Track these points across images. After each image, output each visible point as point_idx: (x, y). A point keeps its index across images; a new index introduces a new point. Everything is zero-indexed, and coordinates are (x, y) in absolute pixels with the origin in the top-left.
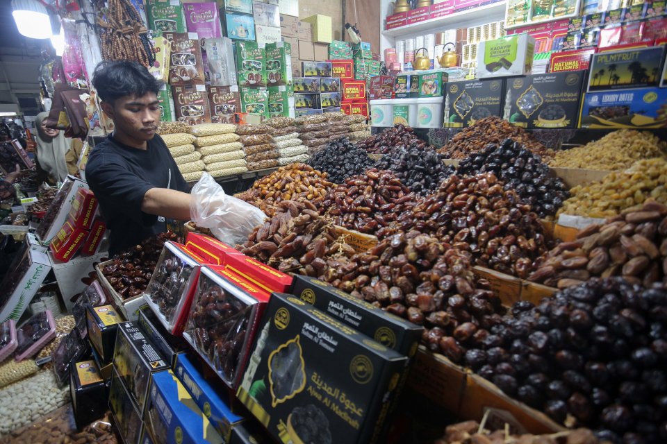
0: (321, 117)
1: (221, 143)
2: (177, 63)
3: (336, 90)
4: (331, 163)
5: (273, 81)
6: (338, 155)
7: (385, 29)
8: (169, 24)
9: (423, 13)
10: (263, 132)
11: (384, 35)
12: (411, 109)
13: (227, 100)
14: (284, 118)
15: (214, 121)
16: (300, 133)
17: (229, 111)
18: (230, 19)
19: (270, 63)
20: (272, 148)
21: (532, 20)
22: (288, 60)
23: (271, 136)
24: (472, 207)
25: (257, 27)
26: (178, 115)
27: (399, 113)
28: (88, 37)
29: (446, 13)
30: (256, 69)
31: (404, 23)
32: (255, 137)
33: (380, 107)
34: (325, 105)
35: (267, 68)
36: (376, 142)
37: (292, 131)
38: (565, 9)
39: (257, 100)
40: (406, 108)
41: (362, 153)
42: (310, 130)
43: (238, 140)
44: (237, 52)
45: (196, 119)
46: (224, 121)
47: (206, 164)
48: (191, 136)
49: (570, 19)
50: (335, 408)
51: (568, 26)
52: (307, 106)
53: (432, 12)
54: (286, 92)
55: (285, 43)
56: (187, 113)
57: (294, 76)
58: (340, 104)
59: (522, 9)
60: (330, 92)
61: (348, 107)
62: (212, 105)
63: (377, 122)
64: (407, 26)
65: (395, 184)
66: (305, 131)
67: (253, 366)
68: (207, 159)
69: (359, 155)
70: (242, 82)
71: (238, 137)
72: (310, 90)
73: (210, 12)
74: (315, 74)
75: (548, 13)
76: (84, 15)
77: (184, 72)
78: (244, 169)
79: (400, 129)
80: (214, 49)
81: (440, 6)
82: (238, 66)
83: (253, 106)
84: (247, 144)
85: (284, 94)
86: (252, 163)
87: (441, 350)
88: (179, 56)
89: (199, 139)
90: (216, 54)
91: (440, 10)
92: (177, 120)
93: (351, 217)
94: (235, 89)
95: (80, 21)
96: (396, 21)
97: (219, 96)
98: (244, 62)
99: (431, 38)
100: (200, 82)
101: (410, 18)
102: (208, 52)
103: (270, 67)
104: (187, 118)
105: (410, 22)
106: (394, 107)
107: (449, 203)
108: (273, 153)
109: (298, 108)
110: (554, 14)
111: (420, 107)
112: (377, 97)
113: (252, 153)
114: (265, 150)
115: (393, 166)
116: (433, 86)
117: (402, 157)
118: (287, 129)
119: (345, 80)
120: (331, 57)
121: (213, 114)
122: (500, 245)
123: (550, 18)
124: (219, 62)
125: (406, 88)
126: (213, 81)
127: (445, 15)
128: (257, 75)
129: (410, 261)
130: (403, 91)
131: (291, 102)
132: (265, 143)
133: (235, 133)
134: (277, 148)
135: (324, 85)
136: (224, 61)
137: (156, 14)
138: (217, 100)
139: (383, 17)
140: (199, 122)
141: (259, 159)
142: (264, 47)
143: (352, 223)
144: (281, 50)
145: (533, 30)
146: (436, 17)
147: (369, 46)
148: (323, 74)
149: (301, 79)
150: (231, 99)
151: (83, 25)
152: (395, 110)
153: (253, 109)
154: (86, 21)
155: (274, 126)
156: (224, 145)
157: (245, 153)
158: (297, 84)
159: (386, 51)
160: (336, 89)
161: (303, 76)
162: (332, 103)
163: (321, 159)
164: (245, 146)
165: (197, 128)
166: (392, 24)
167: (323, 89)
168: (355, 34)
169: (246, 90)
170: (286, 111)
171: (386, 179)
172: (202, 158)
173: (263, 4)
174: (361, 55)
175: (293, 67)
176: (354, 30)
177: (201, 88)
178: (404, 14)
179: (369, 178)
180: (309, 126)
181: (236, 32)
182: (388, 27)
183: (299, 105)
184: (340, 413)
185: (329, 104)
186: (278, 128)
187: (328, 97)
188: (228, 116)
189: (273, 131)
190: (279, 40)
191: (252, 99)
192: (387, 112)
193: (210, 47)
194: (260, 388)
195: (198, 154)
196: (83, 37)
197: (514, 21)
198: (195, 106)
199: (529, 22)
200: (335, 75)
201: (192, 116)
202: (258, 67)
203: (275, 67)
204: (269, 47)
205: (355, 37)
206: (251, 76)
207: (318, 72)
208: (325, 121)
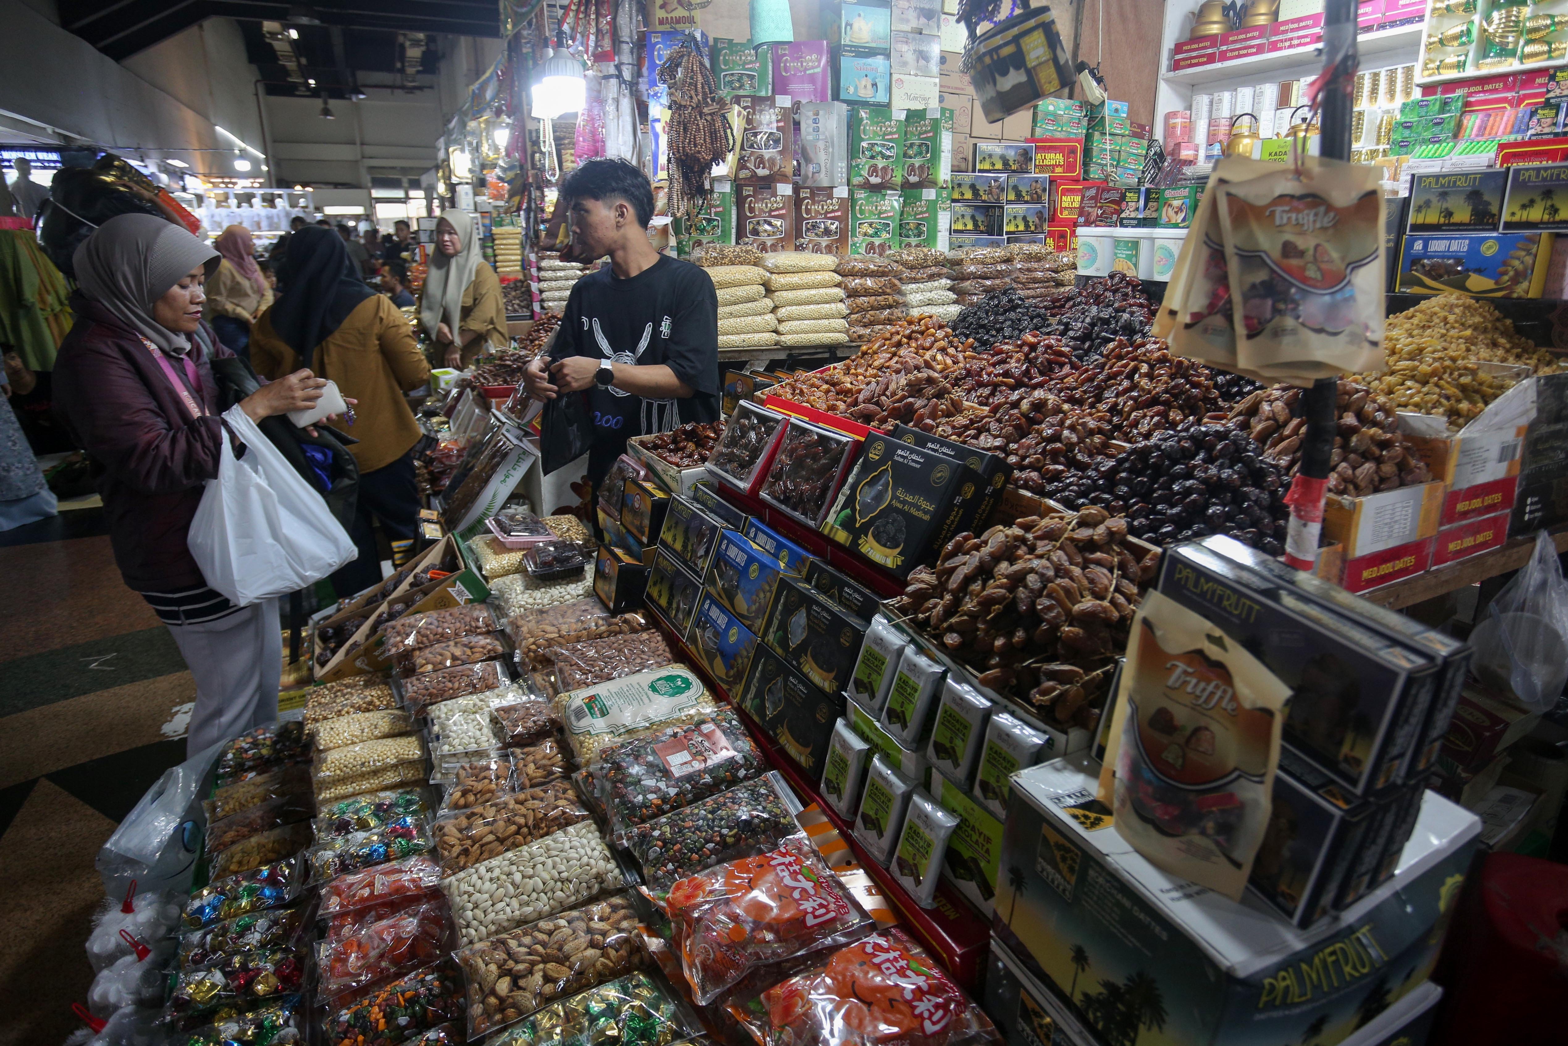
0: (999, 253)
1: (810, 287)
2: (752, 146)
3: (1039, 200)
4: (983, 326)
5: (913, 179)
6: (996, 314)
7: (1169, 70)
8: (745, 78)
9: (1253, 38)
10: (883, 274)
11: (1167, 81)
12: (1144, 246)
13: (827, 212)
14: (925, 250)
15: (799, 248)
16: (953, 280)
17: (827, 232)
18: (847, 63)
19: (912, 145)
20: (897, 305)
21: (1477, 66)
22: (946, 141)
23: (897, 282)
24: (1130, 376)
25: (895, 77)
26: (740, 234)
27: (1123, 253)
28: (617, 101)
29: (1303, 41)
30: (884, 157)
31: (1211, 59)
32: (869, 282)
33: (1092, 241)
34: (1012, 228)
35: (905, 155)
36: (1069, 299)
37: (940, 276)
38: (1546, 48)
39: (880, 213)
40: (1135, 244)
41: (1039, 315)
42: (974, 276)
43: (838, 285)
44: (853, 125)
45: (769, 244)
46: (817, 249)
47: (780, 321)
48: (761, 271)
49: (1552, 72)
50: (913, 511)
51: (1546, 85)
52: (976, 229)
53: (1274, 39)
54: (935, 202)
55: (943, 110)
56: (755, 232)
57: (955, 170)
58: (1046, 227)
59: (1456, 43)
60: (1026, 202)
61: (1063, 235)
62: (799, 219)
63: (1086, 267)
64: (1218, 65)
65: (1061, 354)
66: (964, 278)
67: (841, 499)
68: (782, 312)
69: (1032, 319)
70: (856, 180)
71: (838, 278)
72: (984, 197)
73: (814, 56)
74: (999, 166)
75: (1513, 54)
76: (618, 67)
77: (760, 161)
78: (843, 338)
79: (1116, 280)
80: (815, 121)
81: (1292, 26)
82: (853, 151)
83: (871, 225)
84: (853, 294)
85: (932, 207)
86: (857, 329)
87: (1026, 487)
88: (755, 135)
89: (774, 277)
90: (816, 130)
91: (1290, 35)
92: (737, 243)
93: (987, 391)
94: (842, 192)
95: (611, 76)
96: (1194, 54)
97: (813, 204)
98: (864, 144)
99: (1270, 91)
100: (784, 178)
101: (1224, 48)
102: (803, 126)
103: (911, 152)
104: (754, 241)
105: (1223, 57)
106: (1117, 242)
107: (1106, 372)
108: (897, 312)
109: (956, 231)
110: (1524, 57)
111: (1158, 243)
112: (1088, 224)
113: (861, 309)
114: (883, 308)
115: (1071, 333)
116: (1180, 209)
117: (1088, 320)
118: (929, 271)
119: (1061, 178)
120: (1038, 133)
121: (799, 235)
122: (1145, 416)
123: (1513, 65)
124: (821, 144)
125: (1137, 209)
126: (807, 177)
127: (1299, 45)
128: (885, 169)
129: (1022, 414)
130: (1133, 215)
131: (944, 220)
132: (884, 293)
133: (835, 271)
134: (905, 305)
135: (1015, 188)
136: (829, 143)
137: (726, 63)
138: (808, 211)
139: (1168, 42)
140: (774, 248)
141: (871, 323)
142: (903, 116)
143: (987, 398)
144: (935, 123)
145: (1479, 88)
146: (1280, 49)
147: (1125, 109)
148: (1014, 167)
149: (968, 177)
150: (833, 211)
151: (614, 81)
152: (1116, 247)
153: (871, 231)
154: (619, 76)
155: (905, 264)
156: (813, 292)
157: (848, 308)
158: (959, 185)
159: (1168, 116)
160: (1039, 197)
161: (974, 171)
162: (1027, 225)
163: (970, 319)
164: (849, 297)
165: (773, 259)
166: (1184, 59)
167: (1012, 196)
168: (1095, 84)
169: (861, 195)
170: (932, 238)
171: (1049, 347)
172: (774, 310)
173: (911, 36)
174: (1104, 126)
175: (955, 152)
176: (1094, 76)
177: (785, 189)
178: (1213, 40)
179: (1025, 343)
180: (972, 268)
181: (856, 88)
182: (1176, 66)
183: (960, 227)
184: (916, 513)
185: (1021, 227)
186: (912, 268)
187: (1021, 213)
188: (824, 241)
189: (902, 272)
190: (934, 104)
191: (871, 212)
192: (1104, 250)
193: (808, 117)
194: (847, 516)
195: (768, 303)
196: (610, 101)
197: (1438, 68)
198: (773, 221)
199: (1470, 72)
200: (1042, 168)
201: (763, 237)
202: (888, 153)
203: (920, 153)
204: (914, 116)
205: (1094, 91)
206: (874, 170)
207: (1006, 163)
208: (1008, 260)
